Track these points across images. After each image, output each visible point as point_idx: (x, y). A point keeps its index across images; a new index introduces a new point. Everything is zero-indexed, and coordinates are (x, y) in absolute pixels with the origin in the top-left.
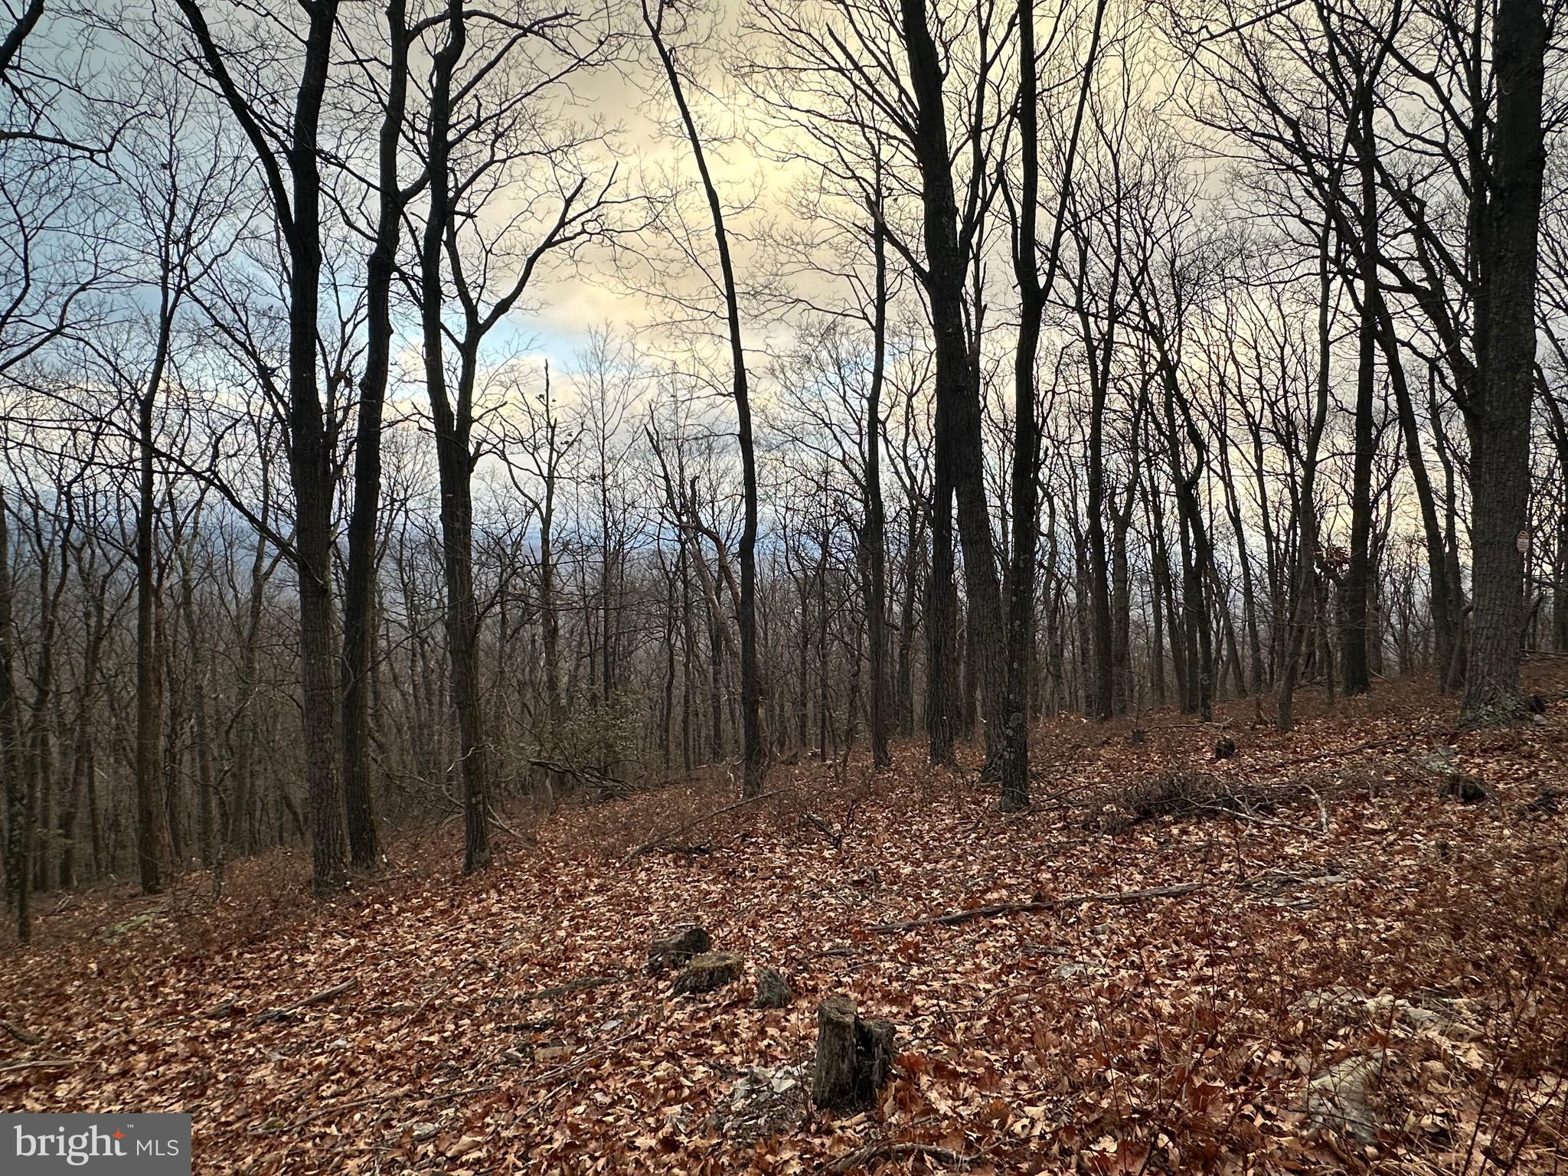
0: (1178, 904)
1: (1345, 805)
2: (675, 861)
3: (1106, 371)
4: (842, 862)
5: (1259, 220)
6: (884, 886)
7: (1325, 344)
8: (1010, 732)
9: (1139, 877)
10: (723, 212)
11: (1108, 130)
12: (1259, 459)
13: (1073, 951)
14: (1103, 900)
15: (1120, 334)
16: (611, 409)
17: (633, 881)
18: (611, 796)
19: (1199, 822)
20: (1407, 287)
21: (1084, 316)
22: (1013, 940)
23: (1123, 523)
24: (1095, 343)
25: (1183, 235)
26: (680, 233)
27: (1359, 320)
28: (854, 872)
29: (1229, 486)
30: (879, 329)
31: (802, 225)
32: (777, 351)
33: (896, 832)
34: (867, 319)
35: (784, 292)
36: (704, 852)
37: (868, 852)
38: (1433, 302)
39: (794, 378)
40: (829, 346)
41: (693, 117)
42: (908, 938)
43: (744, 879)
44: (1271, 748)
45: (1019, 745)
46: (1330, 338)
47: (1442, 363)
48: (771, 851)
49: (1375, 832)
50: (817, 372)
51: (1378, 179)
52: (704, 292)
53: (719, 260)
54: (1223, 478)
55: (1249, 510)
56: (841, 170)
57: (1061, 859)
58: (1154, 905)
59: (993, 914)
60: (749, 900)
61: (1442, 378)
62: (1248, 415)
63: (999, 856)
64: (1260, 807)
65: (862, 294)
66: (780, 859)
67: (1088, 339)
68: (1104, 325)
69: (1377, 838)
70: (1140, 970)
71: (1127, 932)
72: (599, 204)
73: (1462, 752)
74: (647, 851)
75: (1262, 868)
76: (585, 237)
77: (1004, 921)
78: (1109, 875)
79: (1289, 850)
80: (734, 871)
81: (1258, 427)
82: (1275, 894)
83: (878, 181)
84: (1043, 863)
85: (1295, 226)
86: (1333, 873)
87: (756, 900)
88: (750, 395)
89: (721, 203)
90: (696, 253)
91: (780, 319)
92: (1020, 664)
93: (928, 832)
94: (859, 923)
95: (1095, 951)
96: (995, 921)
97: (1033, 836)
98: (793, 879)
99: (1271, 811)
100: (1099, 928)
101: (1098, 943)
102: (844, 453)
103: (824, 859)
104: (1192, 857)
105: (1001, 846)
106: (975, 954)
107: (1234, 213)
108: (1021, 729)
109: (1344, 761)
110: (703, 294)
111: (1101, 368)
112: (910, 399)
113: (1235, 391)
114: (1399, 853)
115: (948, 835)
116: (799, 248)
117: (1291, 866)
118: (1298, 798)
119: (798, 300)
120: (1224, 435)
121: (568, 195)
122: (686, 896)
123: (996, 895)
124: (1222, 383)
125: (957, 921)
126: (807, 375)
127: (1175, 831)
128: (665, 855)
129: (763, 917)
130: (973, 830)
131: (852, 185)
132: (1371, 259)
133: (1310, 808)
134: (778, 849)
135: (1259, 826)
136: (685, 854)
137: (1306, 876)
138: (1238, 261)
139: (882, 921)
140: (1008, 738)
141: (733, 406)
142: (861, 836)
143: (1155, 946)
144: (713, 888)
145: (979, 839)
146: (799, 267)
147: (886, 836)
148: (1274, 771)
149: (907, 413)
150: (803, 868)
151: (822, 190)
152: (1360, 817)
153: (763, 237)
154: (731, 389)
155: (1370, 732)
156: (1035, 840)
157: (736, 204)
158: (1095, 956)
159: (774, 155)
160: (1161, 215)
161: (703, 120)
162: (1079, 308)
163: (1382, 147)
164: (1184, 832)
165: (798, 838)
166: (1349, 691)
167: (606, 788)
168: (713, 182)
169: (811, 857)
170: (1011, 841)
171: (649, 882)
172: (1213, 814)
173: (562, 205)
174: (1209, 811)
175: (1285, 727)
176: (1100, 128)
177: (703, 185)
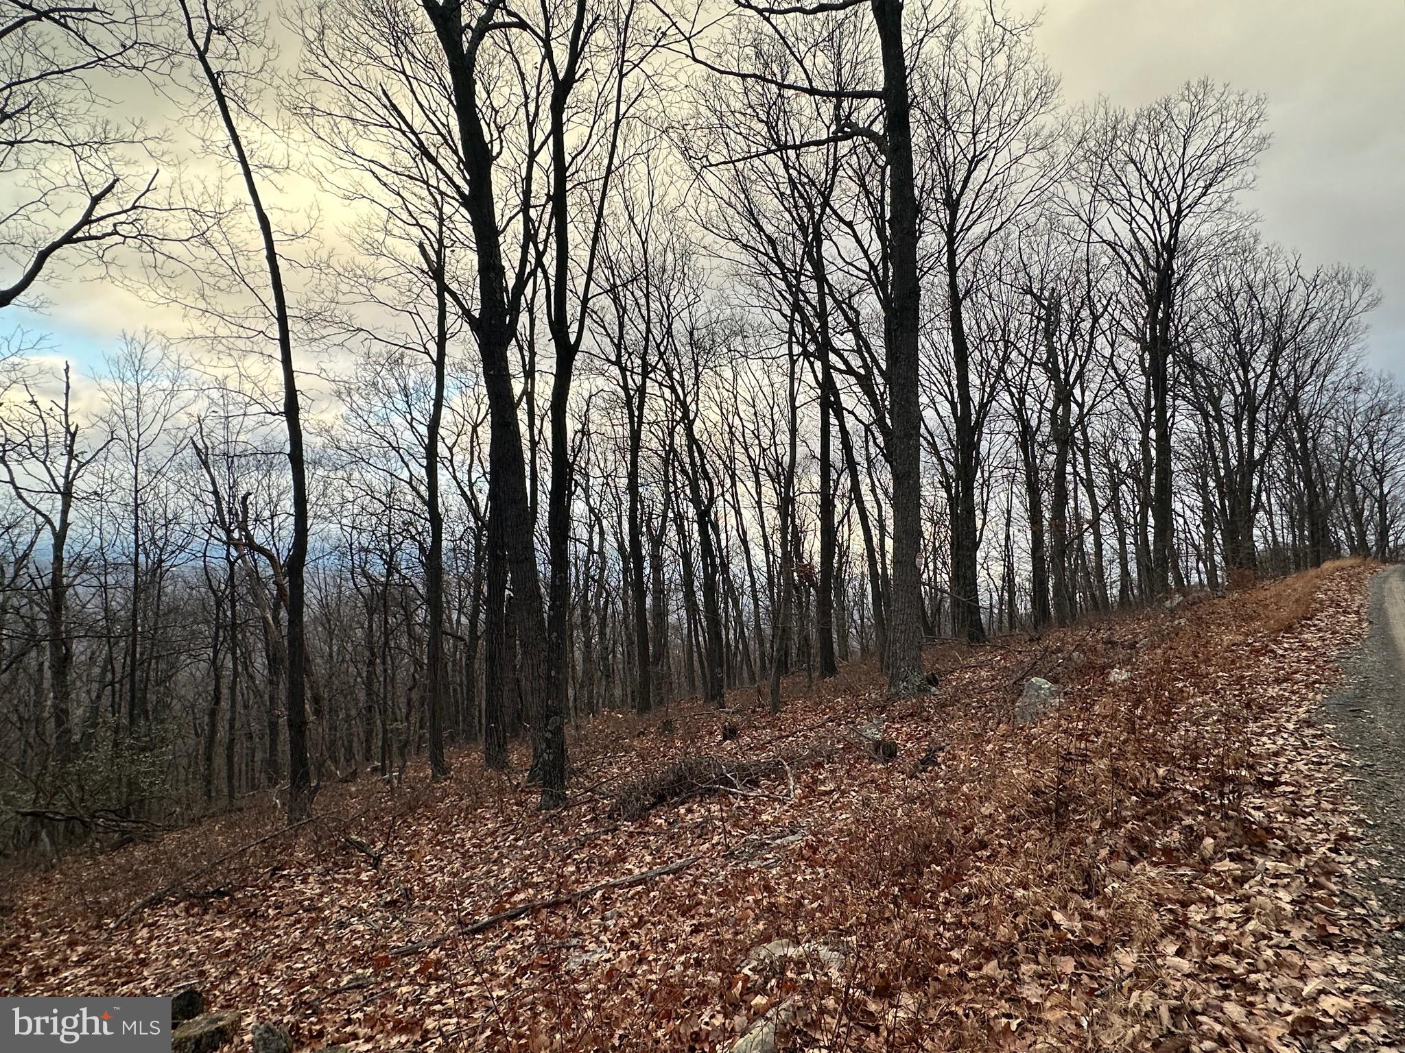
0: (677, 879)
1: (807, 772)
2: (187, 910)
3: (640, 416)
4: (378, 883)
5: (753, 309)
6: (416, 903)
7: (794, 409)
8: (549, 735)
9: (648, 858)
10: (275, 236)
11: (637, 220)
12: (759, 493)
13: (584, 941)
14: (615, 886)
15: (652, 388)
16: (149, 419)
17: (130, 942)
18: (131, 840)
19: (701, 801)
20: (850, 371)
21: (623, 370)
22: (531, 939)
23: (657, 542)
24: (632, 393)
25: (699, 314)
26: (226, 250)
27: (819, 391)
28: (388, 892)
29: (738, 513)
30: (439, 364)
31: (365, 260)
32: (332, 376)
33: (439, 843)
34: (428, 354)
35: (345, 319)
36: (223, 894)
37: (407, 868)
38: (865, 382)
39: (361, 402)
40: (397, 374)
41: (243, 142)
42: (432, 956)
43: (265, 918)
44: (764, 728)
45: (557, 746)
46: (797, 404)
47: (873, 428)
48: (304, 881)
49: (826, 793)
50: (386, 399)
51: (826, 290)
52: (252, 311)
53: (270, 282)
54: (734, 507)
55: (754, 533)
56: (405, 216)
57: (586, 850)
58: (657, 883)
59: (516, 916)
60: (269, 942)
61: (875, 439)
62: (750, 457)
63: (531, 856)
64: (748, 782)
65: (423, 330)
66: (312, 889)
67: (625, 388)
68: (638, 379)
69: (826, 798)
70: (638, 949)
71: (632, 914)
72: (134, 207)
73: (887, 720)
74: (154, 903)
75: (743, 835)
76: (117, 239)
77: (526, 921)
78: (624, 860)
79: (764, 817)
80: (256, 911)
81: (758, 467)
82: (752, 857)
83: (441, 232)
84: (569, 856)
85: (777, 317)
86: (794, 833)
87: (276, 941)
88: (302, 415)
89: (273, 228)
90: (243, 272)
91: (341, 345)
92: (558, 672)
93: (470, 839)
94: (384, 947)
95: (603, 938)
96: (517, 923)
97: (564, 831)
98: (322, 910)
99: (755, 784)
100: (608, 913)
101: (606, 929)
102: (411, 475)
103: (360, 882)
104: (692, 833)
105: (536, 845)
106: (494, 961)
107: (736, 302)
108: (559, 730)
109: (813, 734)
110: (251, 313)
111: (636, 413)
112: (474, 430)
113: (741, 439)
114: (840, 808)
115: (489, 840)
116: (361, 280)
117: (765, 831)
118: (775, 772)
119: (360, 330)
120: (734, 473)
121: (96, 192)
122: (193, 950)
123: (522, 896)
124: (731, 433)
125: (483, 929)
126: (375, 401)
127: (682, 811)
128: (176, 904)
129: (281, 959)
130: (512, 832)
131: (416, 232)
132: (825, 347)
133: (782, 778)
134: (311, 879)
135: (745, 798)
136: (199, 902)
137: (774, 839)
138: (740, 338)
139: (410, 941)
140: (548, 741)
141: (284, 425)
142: (402, 852)
143: (653, 924)
144: (228, 934)
145: (516, 840)
146: (361, 298)
147: (428, 849)
148: (763, 748)
149: (472, 442)
150: (336, 896)
151: (388, 233)
152: (815, 781)
153: (320, 266)
154: (282, 409)
155: (832, 709)
156: (566, 834)
157: (289, 231)
158: (602, 942)
159: (341, 193)
160: (681, 295)
161: (254, 146)
162: (618, 363)
163: (829, 268)
164: (690, 811)
165: (335, 864)
166: (823, 676)
167: (123, 833)
168: (264, 207)
169: (347, 882)
170: (544, 839)
171: (150, 939)
172: (711, 792)
173: (88, 202)
174: (709, 790)
175: (776, 709)
176: (631, 219)
177: (254, 209)
